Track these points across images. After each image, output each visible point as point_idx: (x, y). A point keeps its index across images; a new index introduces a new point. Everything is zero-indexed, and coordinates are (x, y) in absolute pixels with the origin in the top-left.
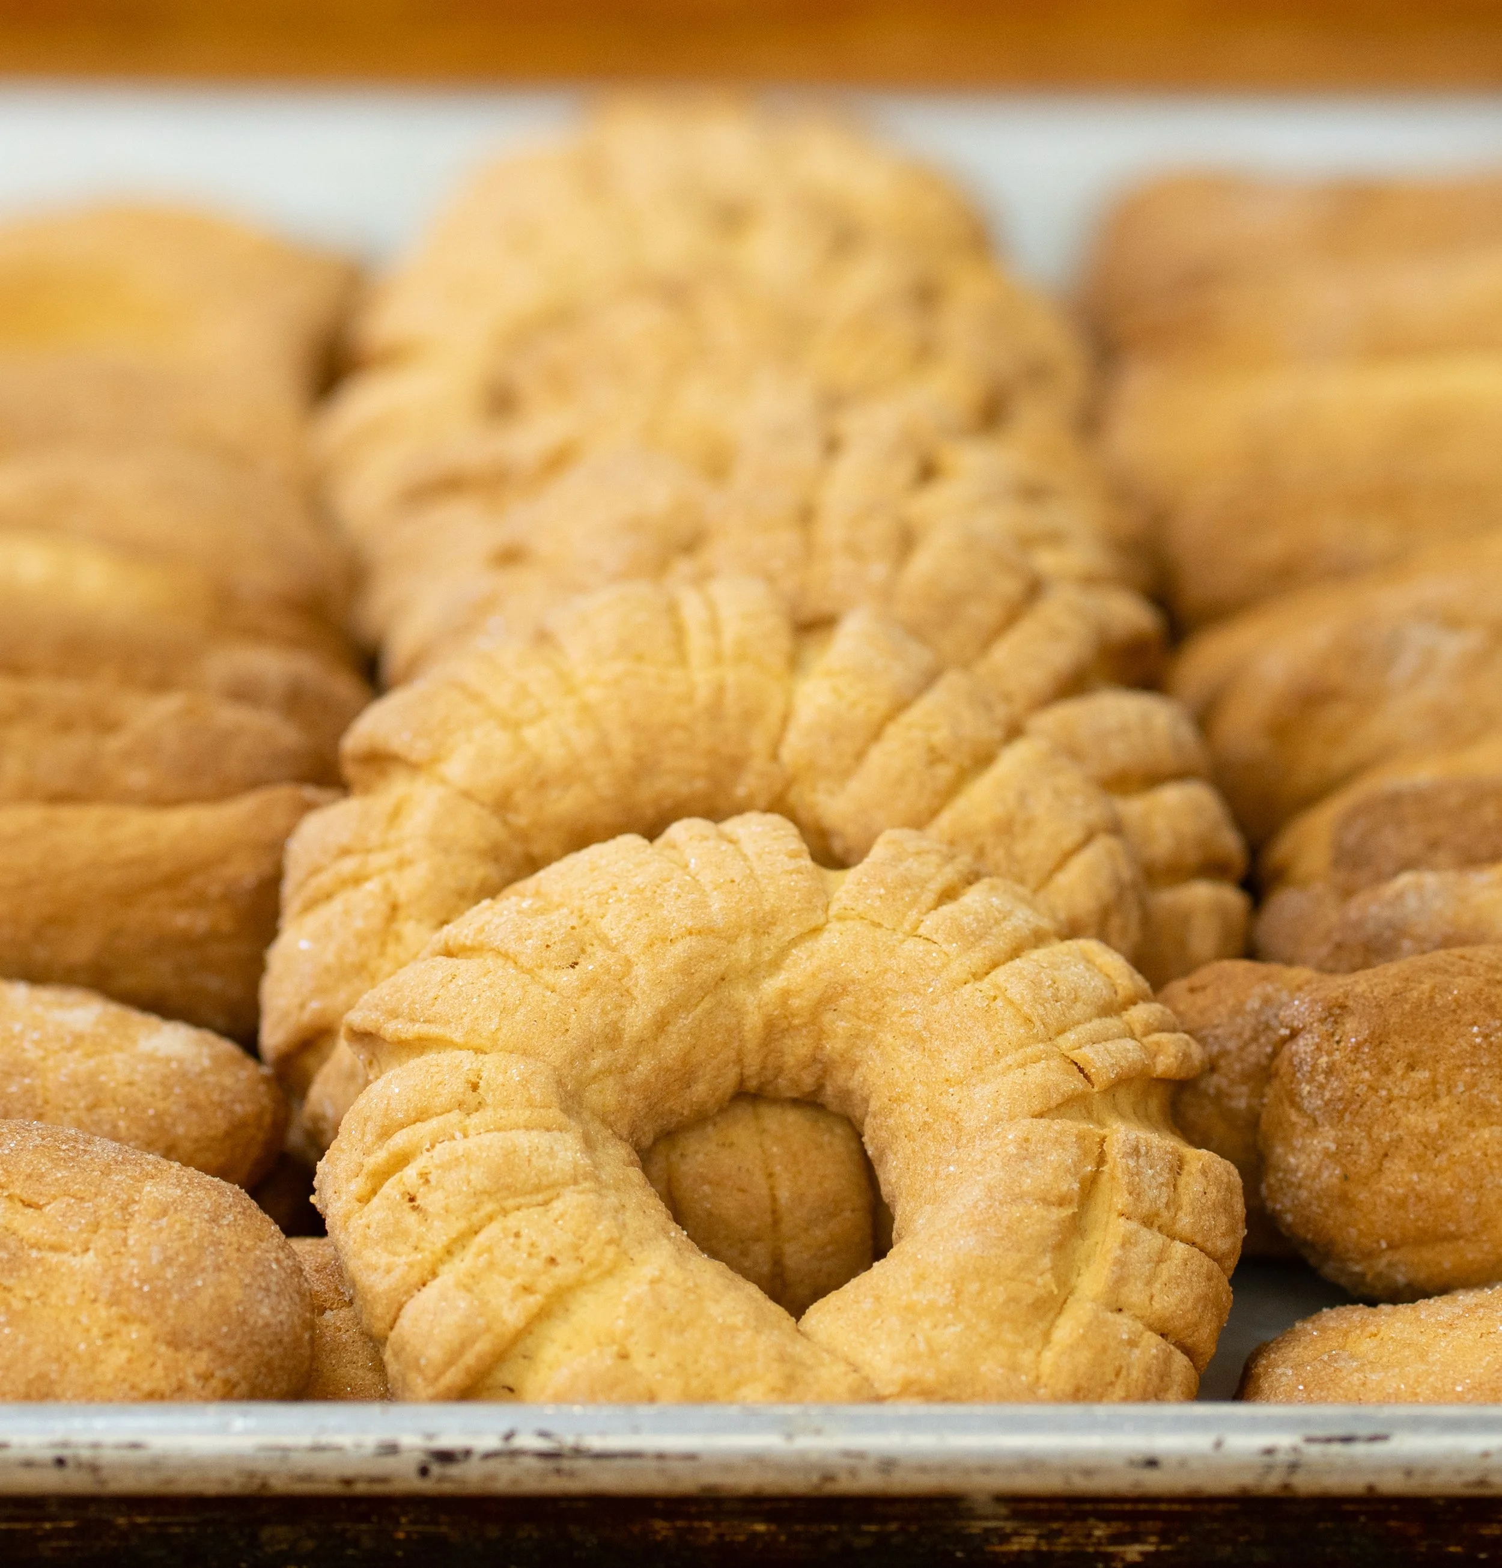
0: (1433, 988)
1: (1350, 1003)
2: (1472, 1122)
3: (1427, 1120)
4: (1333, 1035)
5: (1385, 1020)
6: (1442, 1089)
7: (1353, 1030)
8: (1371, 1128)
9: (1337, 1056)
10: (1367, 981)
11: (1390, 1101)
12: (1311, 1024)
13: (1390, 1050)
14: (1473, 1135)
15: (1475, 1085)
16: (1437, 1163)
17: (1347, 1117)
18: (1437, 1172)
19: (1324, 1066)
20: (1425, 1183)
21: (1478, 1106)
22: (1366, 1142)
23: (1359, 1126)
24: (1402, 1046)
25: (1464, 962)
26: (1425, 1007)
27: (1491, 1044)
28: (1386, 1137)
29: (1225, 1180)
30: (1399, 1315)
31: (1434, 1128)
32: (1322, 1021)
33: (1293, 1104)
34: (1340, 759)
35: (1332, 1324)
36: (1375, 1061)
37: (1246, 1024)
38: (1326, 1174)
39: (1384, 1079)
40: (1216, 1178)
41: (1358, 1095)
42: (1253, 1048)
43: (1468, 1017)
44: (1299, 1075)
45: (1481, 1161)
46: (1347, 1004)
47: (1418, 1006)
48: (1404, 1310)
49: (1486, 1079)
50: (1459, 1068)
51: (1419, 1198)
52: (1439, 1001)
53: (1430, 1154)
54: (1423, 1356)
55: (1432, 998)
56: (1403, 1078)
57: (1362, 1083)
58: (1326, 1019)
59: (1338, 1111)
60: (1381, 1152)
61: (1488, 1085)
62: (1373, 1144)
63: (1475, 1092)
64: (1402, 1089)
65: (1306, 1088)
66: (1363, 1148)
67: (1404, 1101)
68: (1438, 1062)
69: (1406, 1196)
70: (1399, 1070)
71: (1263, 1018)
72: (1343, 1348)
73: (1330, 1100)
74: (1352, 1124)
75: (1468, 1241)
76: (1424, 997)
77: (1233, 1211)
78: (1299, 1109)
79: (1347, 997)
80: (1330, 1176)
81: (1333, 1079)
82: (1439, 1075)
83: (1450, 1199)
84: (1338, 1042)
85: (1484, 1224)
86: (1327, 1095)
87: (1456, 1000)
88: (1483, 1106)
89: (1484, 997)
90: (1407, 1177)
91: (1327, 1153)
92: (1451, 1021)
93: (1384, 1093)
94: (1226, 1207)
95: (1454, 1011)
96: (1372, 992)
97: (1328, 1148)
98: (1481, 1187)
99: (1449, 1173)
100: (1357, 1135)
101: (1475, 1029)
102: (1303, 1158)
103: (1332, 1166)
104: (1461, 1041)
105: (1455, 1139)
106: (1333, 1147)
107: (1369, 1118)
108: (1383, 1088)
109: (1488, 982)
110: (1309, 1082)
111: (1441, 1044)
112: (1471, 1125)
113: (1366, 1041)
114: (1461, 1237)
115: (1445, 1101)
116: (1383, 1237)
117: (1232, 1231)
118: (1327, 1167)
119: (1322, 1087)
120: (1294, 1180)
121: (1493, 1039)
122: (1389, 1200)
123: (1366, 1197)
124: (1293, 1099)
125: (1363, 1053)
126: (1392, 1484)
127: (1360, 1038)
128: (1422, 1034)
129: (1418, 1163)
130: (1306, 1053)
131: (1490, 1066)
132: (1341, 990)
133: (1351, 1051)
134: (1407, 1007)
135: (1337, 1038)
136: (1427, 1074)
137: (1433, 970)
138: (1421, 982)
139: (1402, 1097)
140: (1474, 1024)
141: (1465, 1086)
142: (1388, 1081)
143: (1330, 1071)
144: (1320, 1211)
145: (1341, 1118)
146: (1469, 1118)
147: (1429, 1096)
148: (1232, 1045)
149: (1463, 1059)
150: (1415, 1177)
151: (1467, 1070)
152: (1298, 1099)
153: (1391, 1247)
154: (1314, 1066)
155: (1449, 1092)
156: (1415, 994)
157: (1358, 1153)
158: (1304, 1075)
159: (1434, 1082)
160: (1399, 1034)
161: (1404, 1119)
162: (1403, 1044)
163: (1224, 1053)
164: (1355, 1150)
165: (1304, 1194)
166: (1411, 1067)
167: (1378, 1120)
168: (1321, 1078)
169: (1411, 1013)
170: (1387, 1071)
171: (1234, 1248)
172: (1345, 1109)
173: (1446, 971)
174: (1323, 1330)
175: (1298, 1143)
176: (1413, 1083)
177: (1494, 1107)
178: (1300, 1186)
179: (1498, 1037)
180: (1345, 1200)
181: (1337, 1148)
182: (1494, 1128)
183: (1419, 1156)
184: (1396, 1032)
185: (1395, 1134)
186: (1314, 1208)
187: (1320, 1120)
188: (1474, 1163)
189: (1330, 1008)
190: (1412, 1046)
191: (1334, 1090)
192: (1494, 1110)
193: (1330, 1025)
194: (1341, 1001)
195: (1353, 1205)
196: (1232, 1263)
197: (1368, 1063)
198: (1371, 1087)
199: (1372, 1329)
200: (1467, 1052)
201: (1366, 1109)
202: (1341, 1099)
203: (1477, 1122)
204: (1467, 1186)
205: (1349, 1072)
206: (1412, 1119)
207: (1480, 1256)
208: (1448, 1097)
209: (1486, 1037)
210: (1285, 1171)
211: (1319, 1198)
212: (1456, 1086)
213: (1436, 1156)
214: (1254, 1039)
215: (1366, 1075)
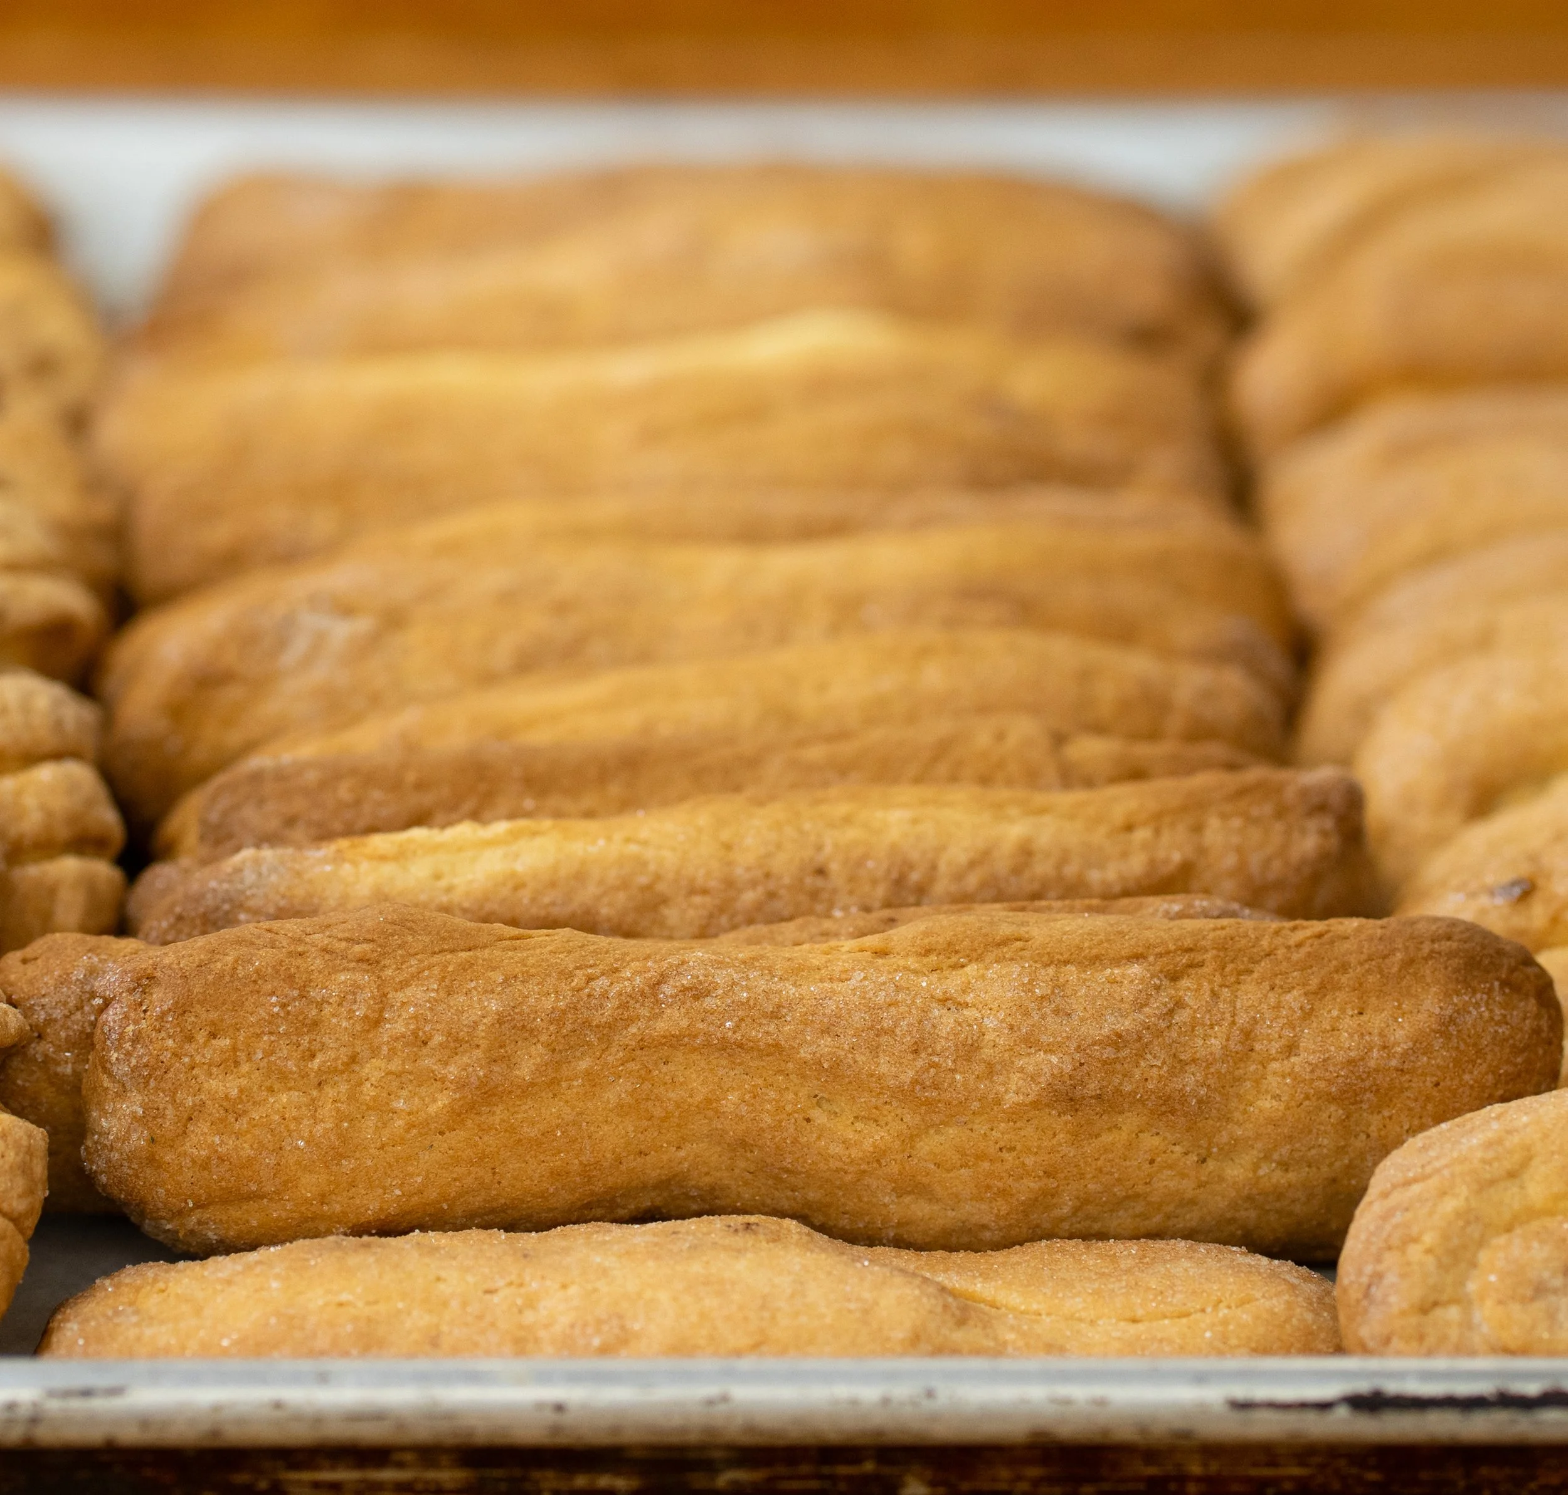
0: (236, 961)
1: (158, 974)
2: (271, 1087)
3: (227, 1085)
4: (141, 1004)
5: (189, 990)
6: (242, 1056)
7: (160, 999)
8: (175, 1093)
9: (144, 1024)
10: (175, 953)
11: (193, 1068)
12: (121, 994)
13: (193, 1019)
14: (271, 1100)
15: (273, 1053)
16: (237, 1126)
17: (152, 1083)
18: (238, 1135)
19: (131, 1034)
20: (227, 1145)
21: (276, 1072)
22: (170, 1106)
23: (164, 1091)
24: (204, 1015)
25: (269, 935)
26: (227, 978)
27: (288, 1013)
28: (189, 1102)
29: (25, 1142)
30: (188, 1272)
31: (234, 1093)
32: (131, 991)
33: (106, 1070)
34: (234, 738)
35: (127, 1280)
36: (178, 1029)
37: (71, 994)
38: (135, 1137)
39: (187, 1046)
40: (15, 1141)
41: (162, 1062)
42: (78, 1016)
43: (268, 987)
44: (108, 1043)
45: (279, 1124)
46: (156, 975)
47: (220, 976)
48: (195, 1267)
49: (283, 1047)
50: (258, 1036)
51: (221, 1159)
52: (241, 972)
53: (231, 1118)
54: (198, 1311)
55: (235, 969)
56: (205, 1044)
57: (167, 1050)
58: (134, 989)
59: (144, 1077)
60: (186, 1116)
61: (285, 1052)
62: (177, 1109)
63: (273, 1059)
64: (203, 1056)
65: (114, 1056)
66: (167, 1112)
67: (205, 1067)
68: (238, 1030)
69: (209, 1158)
70: (201, 1037)
71: (87, 988)
72: (131, 1304)
73: (136, 1067)
74: (157, 1089)
75: (271, 1200)
76: (227, 968)
77: (32, 1174)
78: (110, 1075)
79: (155, 969)
80: (138, 1140)
81: (139, 1046)
82: (239, 1043)
83: (250, 1159)
84: (145, 1011)
85: (285, 1183)
86: (134, 1062)
87: (257, 971)
88: (281, 1072)
89: (284, 968)
90: (209, 1140)
91: (134, 1117)
92: (252, 992)
93: (187, 1060)
94: (25, 1169)
95: (255, 982)
96: (179, 963)
97: (136, 1112)
98: (281, 1148)
99: (249, 1136)
100: (162, 1099)
101: (274, 999)
102: (114, 1121)
103: (140, 1129)
104: (261, 1011)
105: (254, 1103)
106: (140, 1111)
107: (173, 1084)
108: (186, 1055)
109: (290, 954)
110: (117, 1050)
111: (241, 1013)
112: (271, 1090)
113: (170, 1010)
114: (262, 1197)
115: (245, 1068)
116: (189, 1197)
117: (30, 1192)
118: (135, 1130)
119: (128, 1054)
120: (106, 1142)
121: (290, 1008)
122: (194, 1162)
123: (172, 1160)
124: (104, 1065)
125: (167, 1022)
126: (129, 1435)
127: (165, 1008)
128: (223, 1004)
129: (220, 1126)
130: (115, 1022)
131: (286, 1034)
132: (151, 962)
133: (156, 1020)
134: (210, 978)
135: (144, 1008)
136: (228, 1041)
137: (239, 942)
138: (227, 955)
139: (204, 1063)
140: (273, 994)
141: (263, 1053)
142: (190, 1048)
143: (136, 1039)
144: (130, 1172)
145: (147, 1084)
146: (268, 1084)
147: (231, 1063)
148: (58, 1014)
149: (261, 1027)
150: (217, 1140)
151: (265, 1038)
152: (108, 1065)
153: (198, 1206)
154: (122, 1035)
155: (249, 1059)
156: (219, 965)
157: (164, 1116)
158: (112, 1043)
159: (234, 1049)
160: (201, 1003)
161: (206, 1085)
162: (205, 1014)
163: (50, 1021)
164: (159, 1114)
165: (115, 1156)
166: (213, 1035)
167: (181, 1085)
168: (128, 1046)
169: (214, 984)
170: (190, 1039)
171: (33, 1208)
172: (150, 1075)
173: (252, 943)
174: (117, 1286)
175: (109, 1108)
176: (215, 1050)
177: (291, 1072)
178: (112, 1149)
179: (295, 1006)
180: (152, 1160)
181: (144, 1112)
182: (291, 1093)
183: (222, 1120)
184: (198, 1002)
185: (197, 1099)
186: (125, 1169)
187: (128, 1085)
188: (273, 1126)
189: (139, 979)
190: (214, 1015)
191: (141, 1057)
192: (290, 1076)
193: (138, 995)
194: (149, 972)
195: (159, 1167)
196: (31, 1223)
197: (172, 1031)
198: (175, 1054)
199: (161, 1285)
200: (265, 1021)
201: (170, 1075)
202: (146, 1066)
203: (276, 1087)
204: (267, 1148)
205: (154, 1040)
206: (213, 1083)
207: (284, 1215)
208: (248, 1064)
209: (284, 1006)
210: (100, 1134)
211: (129, 1160)
212: (255, 1053)
213: (236, 1120)
214: (79, 1008)
215: (170, 1043)
